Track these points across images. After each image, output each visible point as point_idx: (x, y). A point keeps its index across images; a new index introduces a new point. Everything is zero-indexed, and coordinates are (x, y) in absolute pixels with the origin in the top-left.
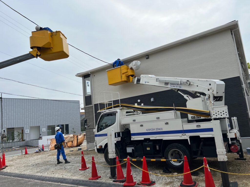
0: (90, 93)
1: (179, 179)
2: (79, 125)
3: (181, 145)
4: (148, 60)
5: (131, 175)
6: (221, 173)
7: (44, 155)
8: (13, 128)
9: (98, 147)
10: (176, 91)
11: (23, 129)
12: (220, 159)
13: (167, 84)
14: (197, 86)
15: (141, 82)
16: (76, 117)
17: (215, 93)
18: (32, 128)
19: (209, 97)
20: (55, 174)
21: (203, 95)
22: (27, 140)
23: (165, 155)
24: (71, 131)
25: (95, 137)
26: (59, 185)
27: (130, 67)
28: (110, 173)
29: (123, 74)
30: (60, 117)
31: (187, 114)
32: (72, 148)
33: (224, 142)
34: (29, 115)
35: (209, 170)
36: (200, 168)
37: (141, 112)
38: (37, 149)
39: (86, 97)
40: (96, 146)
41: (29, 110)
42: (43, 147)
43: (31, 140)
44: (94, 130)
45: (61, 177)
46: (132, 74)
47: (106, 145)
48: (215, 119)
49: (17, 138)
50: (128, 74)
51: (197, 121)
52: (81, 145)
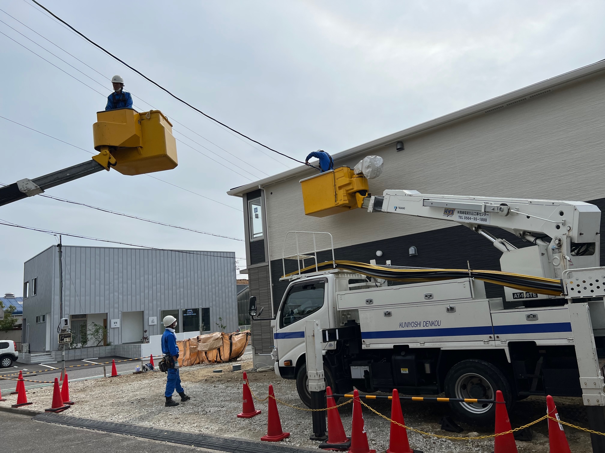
0: (262, 234)
1: (482, 446)
2: (234, 311)
3: (486, 364)
4: (402, 153)
5: (363, 432)
6: (592, 435)
7: (156, 379)
8: (85, 316)
9: (282, 364)
10: (474, 229)
11: (106, 318)
12: (588, 400)
13: (449, 211)
14: (528, 217)
15: (384, 208)
16: (227, 290)
17: (574, 234)
18: (125, 315)
19: (560, 245)
20: (182, 425)
21: (542, 240)
22: (116, 343)
23: (447, 387)
24: (215, 324)
25: (275, 340)
26: (192, 450)
27: (356, 172)
28: (312, 427)
29: (340, 188)
30: (189, 291)
31: (502, 287)
32: (219, 365)
33: (598, 358)
34: (121, 285)
35: (561, 428)
36: (537, 421)
37: (385, 282)
38: (138, 366)
39: (250, 243)
40: (278, 361)
41: (120, 275)
42: (152, 360)
43: (123, 344)
44: (273, 323)
45: (196, 431)
46: (361, 188)
47: (302, 359)
48: (576, 300)
49: (94, 339)
50: (353, 189)
51: (529, 304)
52: (239, 357)
